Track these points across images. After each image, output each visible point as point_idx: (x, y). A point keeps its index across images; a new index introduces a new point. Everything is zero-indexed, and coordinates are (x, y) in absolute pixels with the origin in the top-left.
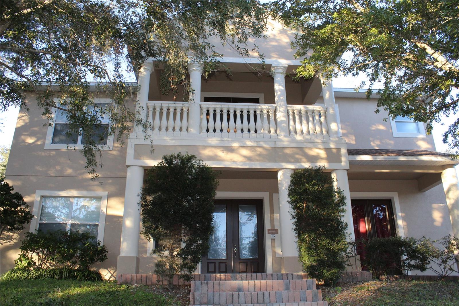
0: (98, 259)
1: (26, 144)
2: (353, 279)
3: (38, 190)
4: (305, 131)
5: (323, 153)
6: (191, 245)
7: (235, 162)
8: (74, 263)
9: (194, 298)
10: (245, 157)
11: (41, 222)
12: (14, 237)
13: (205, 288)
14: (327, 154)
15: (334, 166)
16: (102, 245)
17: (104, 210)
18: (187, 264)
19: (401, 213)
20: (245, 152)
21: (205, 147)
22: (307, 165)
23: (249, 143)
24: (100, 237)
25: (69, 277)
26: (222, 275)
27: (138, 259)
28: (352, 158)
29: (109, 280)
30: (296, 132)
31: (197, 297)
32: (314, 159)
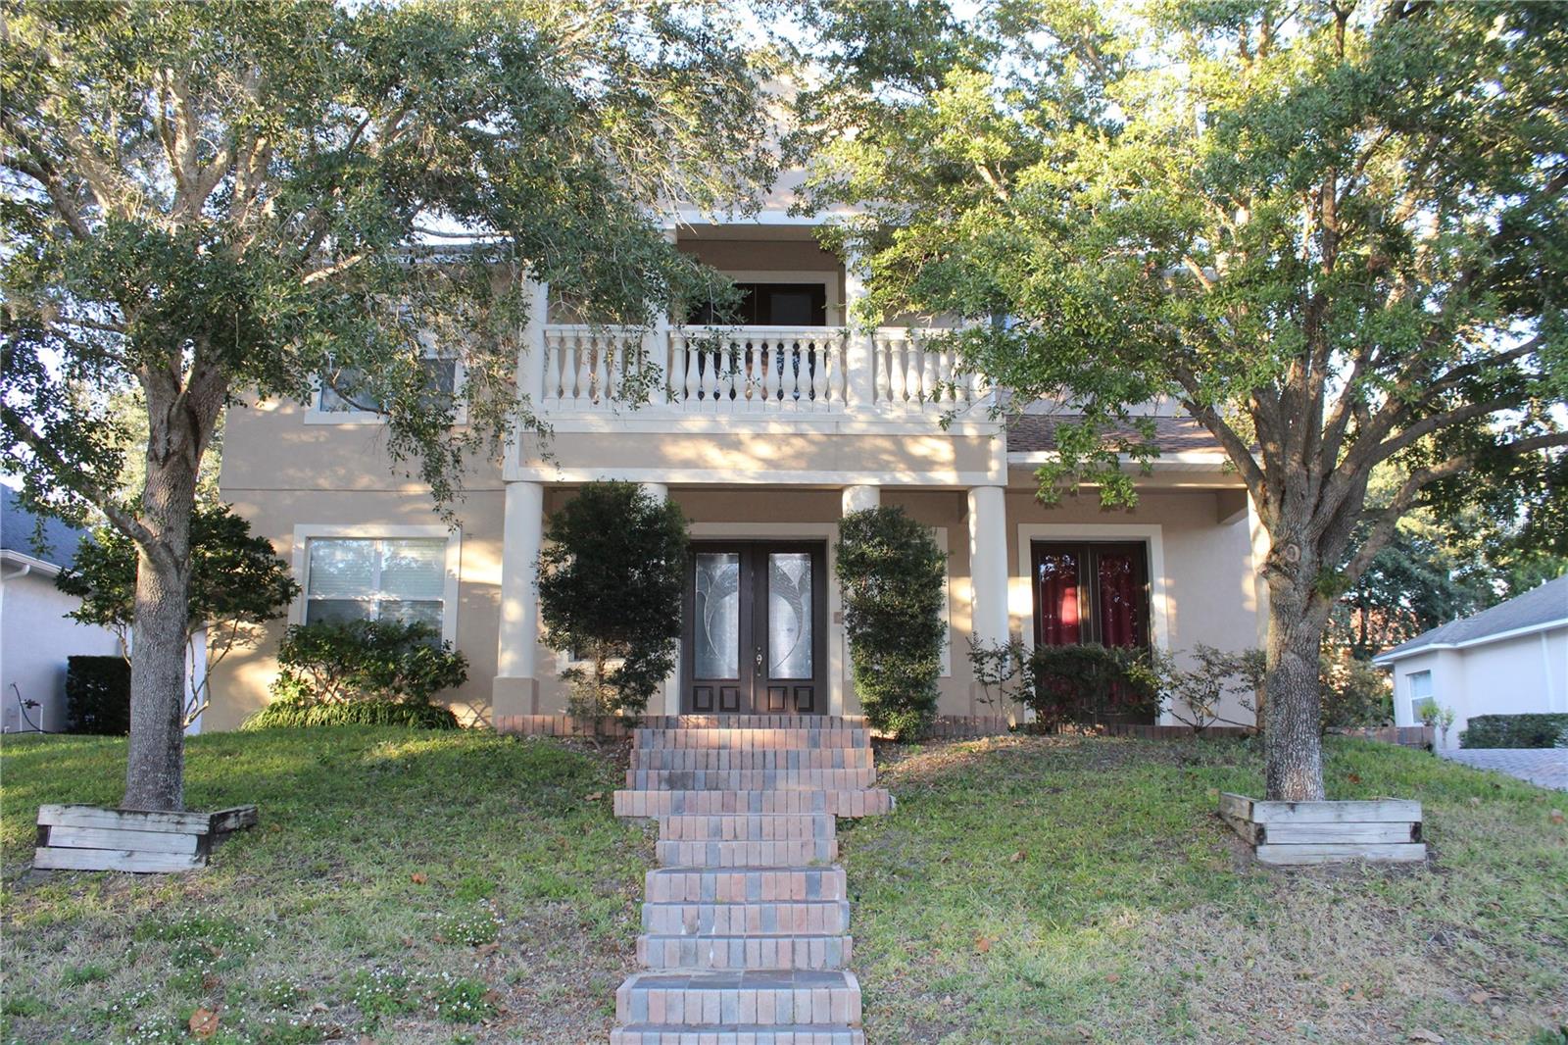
0: (448, 682)
1: (259, 414)
2: (967, 729)
3: (300, 522)
4: (913, 392)
5: (944, 451)
6: (634, 662)
7: (740, 472)
8: (398, 691)
9: (638, 759)
10: (764, 461)
11: (311, 597)
12: (254, 632)
13: (660, 741)
14: (956, 451)
15: (970, 479)
16: (453, 650)
17: (456, 570)
18: (628, 696)
19: (1167, 576)
20: (765, 450)
21: (677, 437)
22: (906, 478)
23: (775, 428)
24: (449, 633)
25: (391, 722)
26: (701, 719)
27: (535, 684)
28: (1018, 458)
29: (472, 727)
30: (890, 396)
31: (644, 758)
32: (925, 464)
